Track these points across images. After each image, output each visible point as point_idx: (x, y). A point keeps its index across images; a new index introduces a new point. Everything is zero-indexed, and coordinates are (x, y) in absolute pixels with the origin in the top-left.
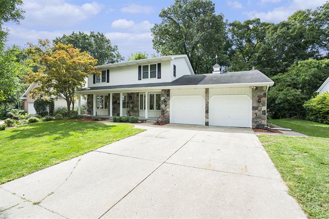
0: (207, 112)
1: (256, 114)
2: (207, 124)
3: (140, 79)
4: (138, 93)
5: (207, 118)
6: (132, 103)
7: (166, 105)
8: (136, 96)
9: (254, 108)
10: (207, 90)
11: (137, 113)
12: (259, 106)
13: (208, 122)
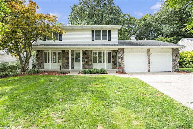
0: (149, 63)
1: (175, 63)
2: (149, 71)
3: (93, 40)
4: (92, 50)
5: (149, 67)
6: (86, 58)
7: (122, 60)
8: (90, 53)
9: (174, 60)
10: (149, 50)
11: (91, 66)
12: (176, 59)
13: (150, 70)
